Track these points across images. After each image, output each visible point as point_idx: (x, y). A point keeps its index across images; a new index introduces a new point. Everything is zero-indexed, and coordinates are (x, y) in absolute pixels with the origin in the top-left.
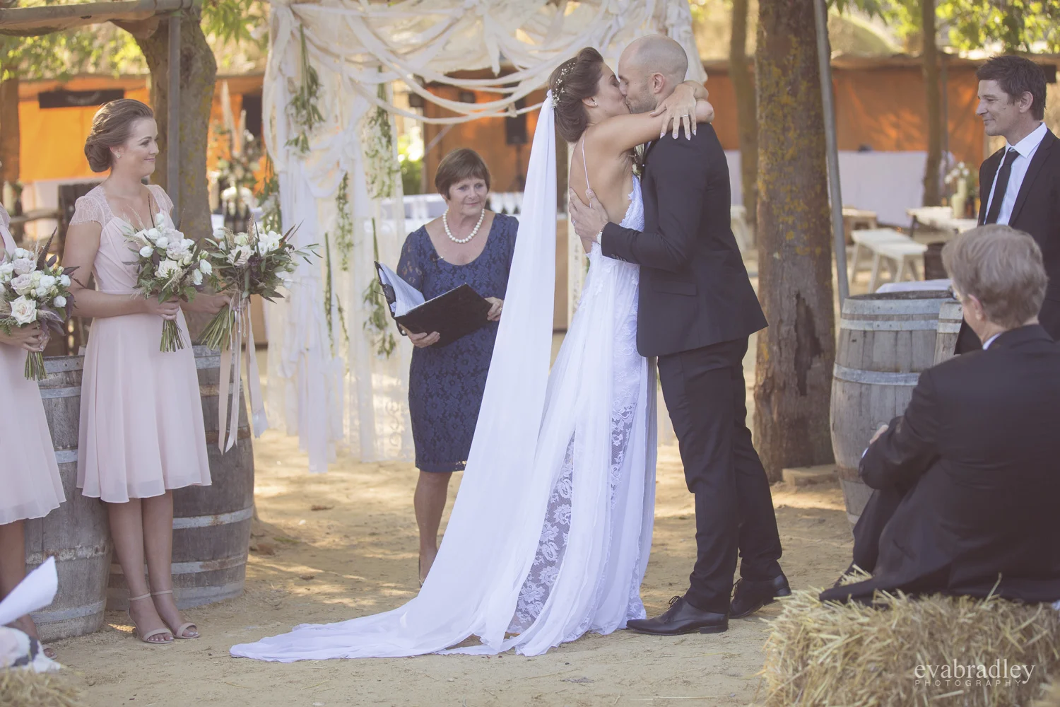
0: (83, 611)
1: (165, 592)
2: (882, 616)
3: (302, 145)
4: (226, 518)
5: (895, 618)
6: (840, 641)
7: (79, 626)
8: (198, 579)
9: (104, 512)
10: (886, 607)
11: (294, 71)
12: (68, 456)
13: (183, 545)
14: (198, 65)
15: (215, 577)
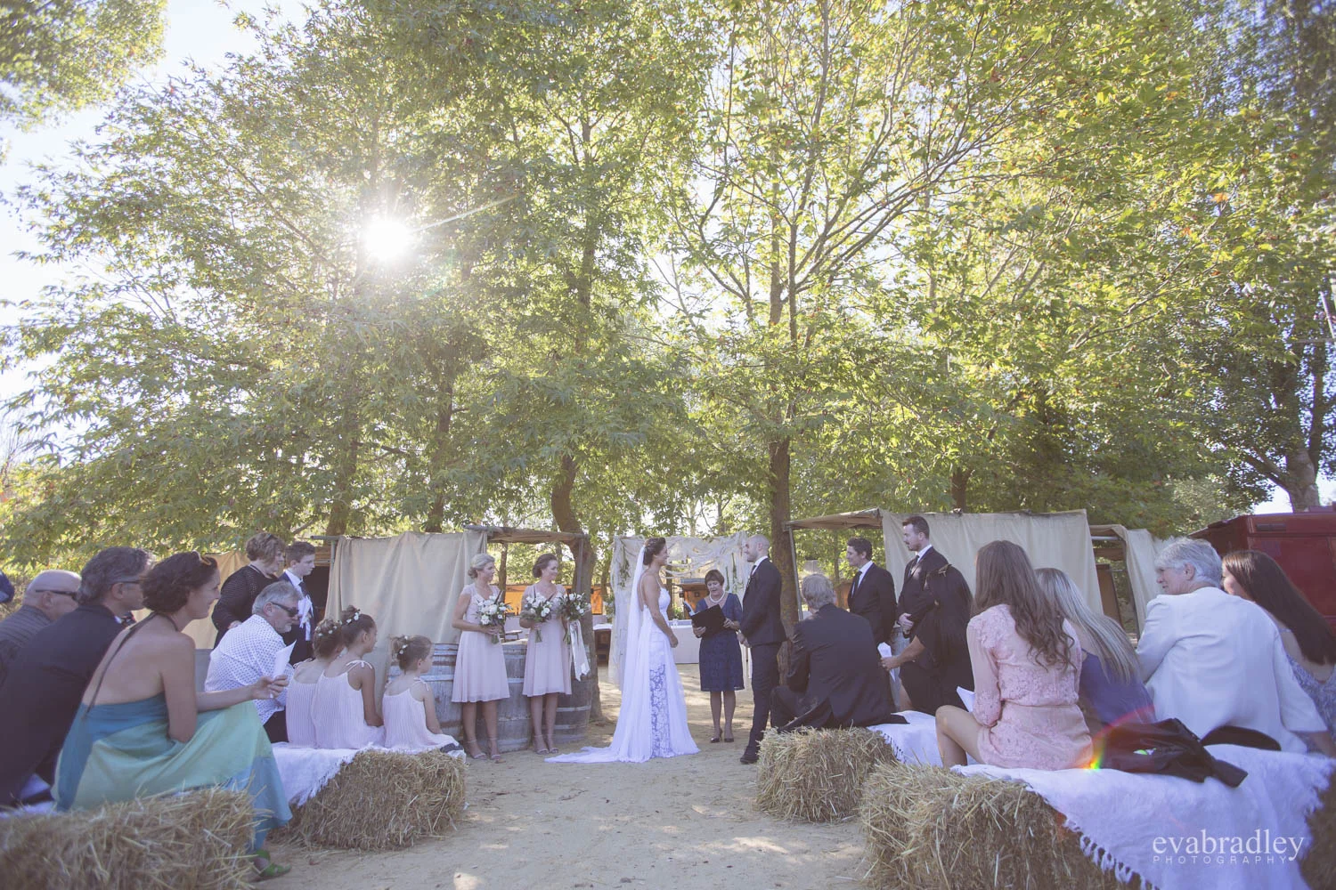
0: (520, 741)
1: (550, 735)
2: (804, 737)
3: (622, 585)
4: (579, 709)
5: (810, 738)
6: (787, 749)
7: (517, 747)
8: (568, 732)
9: (529, 700)
10: (806, 734)
11: (621, 560)
12: (515, 681)
13: (560, 718)
14: (589, 557)
15: (573, 731)
